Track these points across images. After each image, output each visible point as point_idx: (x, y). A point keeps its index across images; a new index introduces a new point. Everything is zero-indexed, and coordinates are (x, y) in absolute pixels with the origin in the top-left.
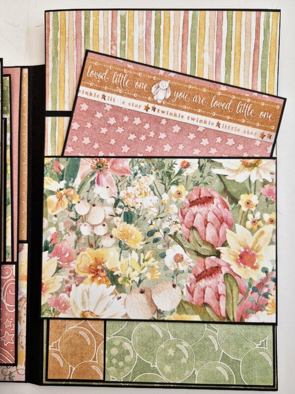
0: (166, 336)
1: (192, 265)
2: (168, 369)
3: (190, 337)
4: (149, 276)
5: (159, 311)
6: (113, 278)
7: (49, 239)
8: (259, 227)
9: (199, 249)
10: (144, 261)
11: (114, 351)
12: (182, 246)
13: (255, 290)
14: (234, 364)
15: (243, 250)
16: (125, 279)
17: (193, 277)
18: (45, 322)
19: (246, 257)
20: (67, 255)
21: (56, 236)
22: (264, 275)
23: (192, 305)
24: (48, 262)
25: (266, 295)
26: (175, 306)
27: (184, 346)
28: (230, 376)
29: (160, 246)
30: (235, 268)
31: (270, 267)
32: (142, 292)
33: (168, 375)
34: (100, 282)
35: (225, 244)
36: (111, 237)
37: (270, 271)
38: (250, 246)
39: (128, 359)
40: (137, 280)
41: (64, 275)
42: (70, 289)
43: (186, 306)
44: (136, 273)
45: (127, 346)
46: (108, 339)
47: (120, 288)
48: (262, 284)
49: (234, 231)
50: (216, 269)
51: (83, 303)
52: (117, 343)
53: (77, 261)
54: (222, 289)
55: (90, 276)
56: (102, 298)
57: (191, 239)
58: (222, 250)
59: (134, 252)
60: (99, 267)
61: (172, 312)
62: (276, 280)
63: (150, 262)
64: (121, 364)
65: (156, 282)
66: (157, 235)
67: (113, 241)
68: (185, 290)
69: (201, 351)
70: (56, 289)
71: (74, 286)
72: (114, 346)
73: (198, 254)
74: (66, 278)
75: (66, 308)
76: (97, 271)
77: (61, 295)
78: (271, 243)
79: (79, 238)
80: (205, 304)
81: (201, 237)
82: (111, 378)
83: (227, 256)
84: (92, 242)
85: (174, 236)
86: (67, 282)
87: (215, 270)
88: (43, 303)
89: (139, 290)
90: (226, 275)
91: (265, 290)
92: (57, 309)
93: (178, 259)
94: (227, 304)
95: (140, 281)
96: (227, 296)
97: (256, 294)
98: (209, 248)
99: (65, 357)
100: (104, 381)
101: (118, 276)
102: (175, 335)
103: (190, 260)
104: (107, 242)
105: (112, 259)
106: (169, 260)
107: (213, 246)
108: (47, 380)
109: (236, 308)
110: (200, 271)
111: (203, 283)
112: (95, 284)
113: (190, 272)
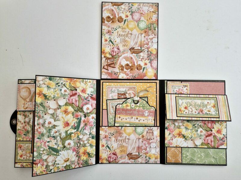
0: (198, 151)
1: (205, 133)
2: (199, 160)
3: (204, 152)
4: (193, 136)
5: (196, 145)
6: (184, 137)
7: (167, 126)
8: (222, 124)
9: (207, 129)
10: (192, 132)
11: (184, 155)
12: (202, 128)
13: (221, 140)
14: (216, 159)
15: (218, 129)
16: (187, 137)
17: (205, 136)
18: (166, 148)
19: (219, 131)
20: (172, 130)
21: (169, 125)
22: (224, 136)
23: (205, 144)
24: (167, 132)
25: (224, 141)
26: (200, 144)
27: (203, 154)
28: (215, 162)
29: (196, 128)
30: (216, 134)
31: (225, 134)
32: (192, 140)
33: (199, 162)
34: (181, 138)
35: (213, 128)
37: (225, 135)
38: (220, 128)
39: (188, 157)
40: (190, 137)
41: (171, 136)
43: (203, 144)
44: (190, 135)
45: (188, 154)
46: (182, 152)
47: (186, 139)
48: (223, 138)
49: (216, 125)
51: (176, 143)
52: (185, 153)
53: (175, 132)
54: (213, 140)
55: (178, 136)
56: (181, 142)
57: (205, 127)
58: (213, 129)
59: (189, 130)
60: (180, 134)
61: (200, 146)
62: (226, 137)
63: (194, 133)
64: (186, 159)
65: (196, 138)
66: (196, 126)
67: (184, 127)
68: (203, 140)
69: (207, 155)
70: (169, 139)
71: (174, 138)
72: (184, 154)
73: (206, 131)
74: (172, 136)
75: (172, 144)
76: (180, 135)
77: (170, 141)
78: (225, 128)
79: (175, 126)
80: (208, 143)
81: (207, 126)
82: (184, 162)
83: (214, 131)
84: (178, 127)
85: (200, 126)
86: (172, 137)
87: (211, 135)
88: (165, 143)
89: (191, 140)
90: (214, 136)
91: (224, 140)
92: (169, 144)
93: (201, 132)
94: (214, 143)
97: (221, 141)
98: (209, 129)
99: (171, 157)
100: (182, 163)
102: (200, 151)
103: (204, 132)
104: (182, 127)
105: (184, 132)
106: (199, 132)
107: (210, 128)
108: (167, 163)
109: (216, 145)
110: (207, 135)
111: (208, 138)
112: (179, 138)
113: (204, 135)
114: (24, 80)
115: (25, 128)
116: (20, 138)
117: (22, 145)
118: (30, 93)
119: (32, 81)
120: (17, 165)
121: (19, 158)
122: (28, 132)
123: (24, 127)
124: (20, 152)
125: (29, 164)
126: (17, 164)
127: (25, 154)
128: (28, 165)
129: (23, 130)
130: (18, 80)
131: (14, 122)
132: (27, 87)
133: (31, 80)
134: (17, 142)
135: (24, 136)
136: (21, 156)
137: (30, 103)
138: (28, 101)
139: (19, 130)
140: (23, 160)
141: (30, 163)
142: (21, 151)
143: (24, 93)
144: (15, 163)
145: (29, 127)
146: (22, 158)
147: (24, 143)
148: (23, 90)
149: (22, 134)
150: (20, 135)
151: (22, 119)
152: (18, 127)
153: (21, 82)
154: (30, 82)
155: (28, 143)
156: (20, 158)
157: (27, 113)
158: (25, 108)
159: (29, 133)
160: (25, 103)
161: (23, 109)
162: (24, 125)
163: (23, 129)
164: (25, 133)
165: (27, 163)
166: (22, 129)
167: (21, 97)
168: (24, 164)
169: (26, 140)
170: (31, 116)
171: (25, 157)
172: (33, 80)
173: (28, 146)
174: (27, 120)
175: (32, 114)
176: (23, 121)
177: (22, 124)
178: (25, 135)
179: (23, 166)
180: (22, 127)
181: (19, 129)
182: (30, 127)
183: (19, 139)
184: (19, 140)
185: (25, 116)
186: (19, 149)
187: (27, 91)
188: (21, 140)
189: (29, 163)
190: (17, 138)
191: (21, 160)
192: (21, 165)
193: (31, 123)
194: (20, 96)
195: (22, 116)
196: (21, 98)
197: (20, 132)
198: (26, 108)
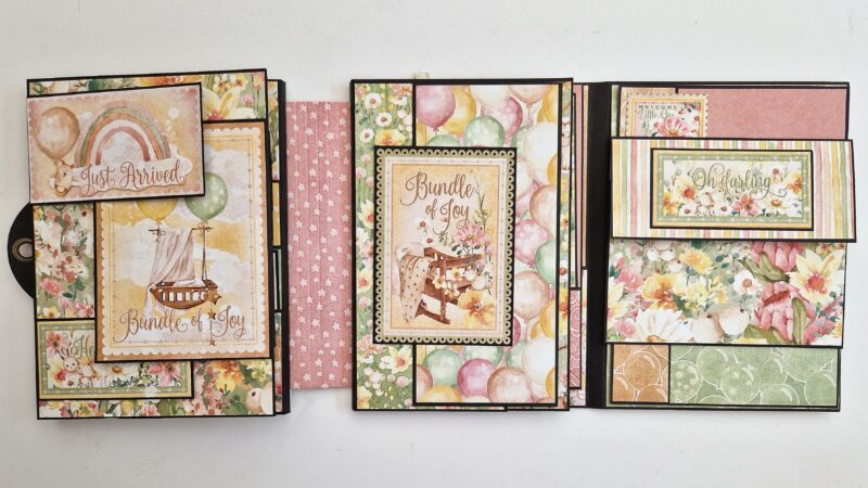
0: (731, 359)
1: (761, 290)
2: (733, 391)
3: (756, 361)
4: (716, 300)
5: (726, 336)
6: (680, 303)
7: (615, 265)
8: (829, 252)
9: (768, 275)
10: (712, 286)
11: (679, 375)
12: (751, 271)
13: (822, 314)
14: (798, 387)
15: (812, 275)
16: (692, 304)
17: (761, 302)
18: (609, 347)
19: (815, 282)
20: (634, 280)
21: (622, 261)
22: (832, 299)
23: (759, 329)
24: (614, 288)
25: (833, 319)
26: (743, 330)
27: (749, 369)
28: (794, 396)
29: (728, 272)
30: (804, 293)
31: (838, 292)
32: (709, 317)
33: (733, 398)
34: (667, 307)
35: (794, 269)
36: (679, 262)
37: (838, 295)
38: (820, 270)
39: (693, 382)
40: (704, 304)
41: (630, 300)
42: (636, 315)
43: (754, 330)
44: (704, 298)
45: (692, 369)
46: (672, 363)
47: (687, 313)
48: (829, 308)
49: (804, 256)
50: (784, 294)
51: (649, 328)
52: (682, 367)
53: (644, 287)
54: (789, 314)
55: (657, 301)
56: (668, 322)
57: (761, 265)
58: (791, 275)
59: (702, 277)
60: (666, 293)
61: (739, 336)
62: (843, 305)
63: (718, 288)
64: (686, 387)
65: (725, 307)
66: (725, 261)
67: (681, 266)
68: (753, 315)
69: (767, 374)
70: (622, 315)
71: (640, 312)
72: (679, 370)
73: (767, 279)
74: (633, 303)
75: (631, 333)
76: (663, 296)
77: (627, 320)
78: (841, 268)
79: (645, 264)
80: (773, 328)
81: (770, 262)
82: (676, 400)
83: (797, 281)
84: (659, 267)
85: (743, 262)
86: (633, 307)
88: (608, 327)
89: (706, 314)
90: (795, 299)
91: (833, 314)
92: (623, 333)
93: (747, 284)
94: (794, 328)
95: (707, 306)
96: (794, 320)
97: (823, 318)
98: (778, 273)
99: (630, 380)
100: (668, 403)
101: (684, 301)
102: (740, 359)
103: (759, 286)
104: (674, 267)
105: (679, 284)
106: (737, 285)
107: (782, 271)
108: (612, 402)
109: (803, 332)
110: (769, 296)
111: (771, 307)
112: (661, 309)
113: (758, 296)
114: (51, 83)
115: (68, 268)
116: (49, 307)
117: (60, 333)
118: (76, 130)
119: (82, 85)
120: (46, 411)
121: (52, 382)
122: (79, 285)
123: (62, 267)
124: (54, 361)
125: (94, 406)
126: (48, 407)
127: (74, 368)
128: (90, 409)
129: (61, 276)
130: (29, 81)
131: (24, 251)
132: (64, 109)
133: (77, 82)
134: (39, 323)
135: (67, 300)
136: (60, 376)
137: (78, 171)
138: (70, 164)
139: (46, 280)
140: (66, 389)
141: (96, 399)
142: (57, 356)
143: (53, 133)
144: (40, 402)
145: (82, 265)
146: (65, 384)
147: (67, 325)
148: (50, 120)
149: (57, 291)
150: (51, 297)
151: (53, 236)
152: (42, 267)
153: (38, 87)
154: (74, 89)
155: (82, 325)
156: (57, 385)
157: (73, 213)
158: (61, 189)
159: (84, 287)
160: (61, 173)
161: (54, 196)
162: (62, 257)
163: (58, 273)
164: (70, 287)
165: (83, 402)
166: (54, 274)
167: (44, 150)
168: (75, 406)
169: (74, 317)
170: (87, 222)
171: (75, 378)
172: (83, 81)
173: (83, 337)
174: (72, 237)
175: (90, 215)
176: (56, 245)
177: (55, 253)
178: (67, 295)
179: (69, 411)
180: (55, 266)
181: (44, 276)
182: (87, 266)
183: (46, 312)
184: (47, 316)
185: (66, 225)
186: (48, 350)
187: (62, 125)
188: (57, 316)
189: (95, 402)
190: (38, 309)
191: (59, 389)
192: (62, 410)
193: (89, 251)
194: (39, 145)
195: (51, 224)
196: (43, 155)
197: (49, 286)
198: (66, 191)
